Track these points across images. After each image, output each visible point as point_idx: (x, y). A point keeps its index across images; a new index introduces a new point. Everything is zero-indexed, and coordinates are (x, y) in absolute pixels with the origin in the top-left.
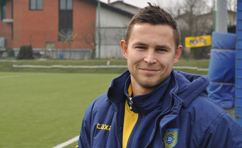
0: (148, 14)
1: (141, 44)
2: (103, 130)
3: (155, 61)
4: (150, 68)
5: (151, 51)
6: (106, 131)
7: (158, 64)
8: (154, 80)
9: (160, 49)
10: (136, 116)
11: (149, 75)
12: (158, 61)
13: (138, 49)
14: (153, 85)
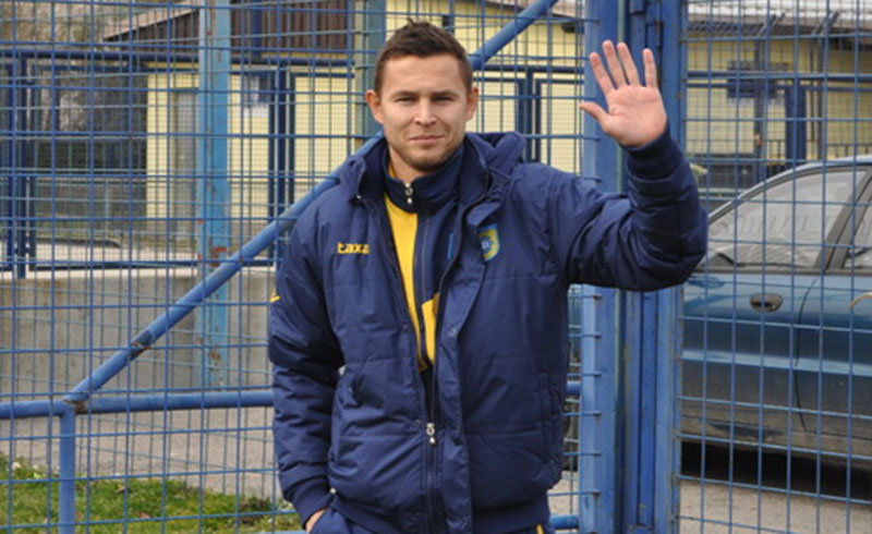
0: (412, 40)
1: (405, 93)
2: (352, 254)
3: (434, 119)
4: (428, 134)
5: (424, 103)
6: (359, 256)
7: (439, 124)
8: (436, 154)
9: (439, 98)
10: (413, 219)
11: (427, 147)
12: (439, 119)
13: (401, 102)
14: (436, 162)
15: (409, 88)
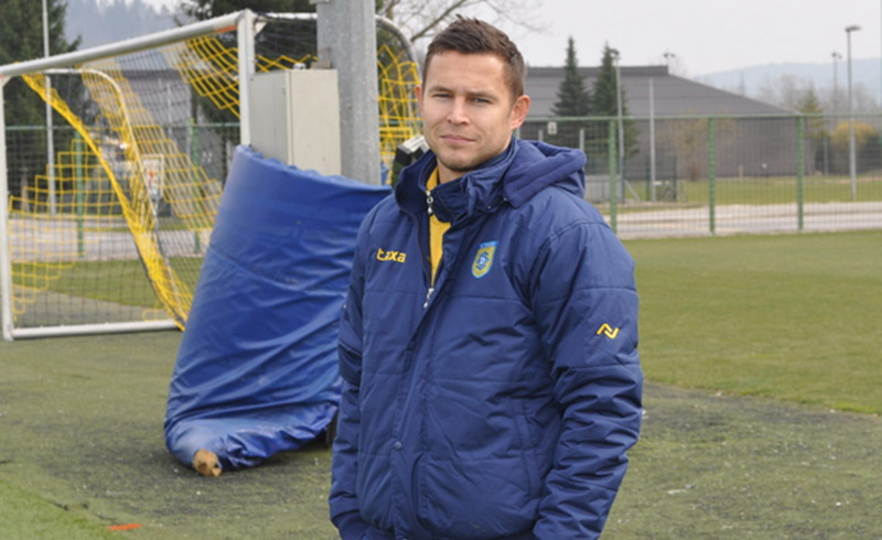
2: (388, 261)
3: (466, 119)
4: (456, 134)
5: (460, 101)
7: (471, 126)
8: (465, 157)
11: (454, 148)
12: (471, 120)
15: (447, 85)
